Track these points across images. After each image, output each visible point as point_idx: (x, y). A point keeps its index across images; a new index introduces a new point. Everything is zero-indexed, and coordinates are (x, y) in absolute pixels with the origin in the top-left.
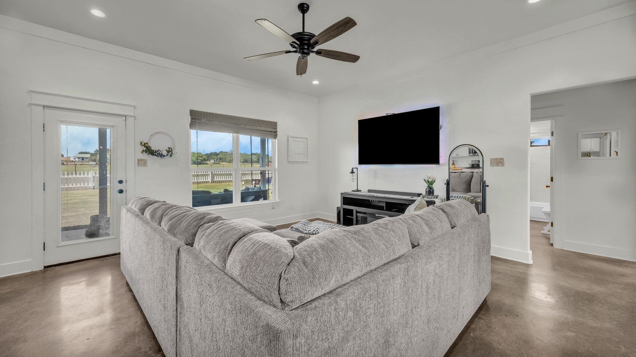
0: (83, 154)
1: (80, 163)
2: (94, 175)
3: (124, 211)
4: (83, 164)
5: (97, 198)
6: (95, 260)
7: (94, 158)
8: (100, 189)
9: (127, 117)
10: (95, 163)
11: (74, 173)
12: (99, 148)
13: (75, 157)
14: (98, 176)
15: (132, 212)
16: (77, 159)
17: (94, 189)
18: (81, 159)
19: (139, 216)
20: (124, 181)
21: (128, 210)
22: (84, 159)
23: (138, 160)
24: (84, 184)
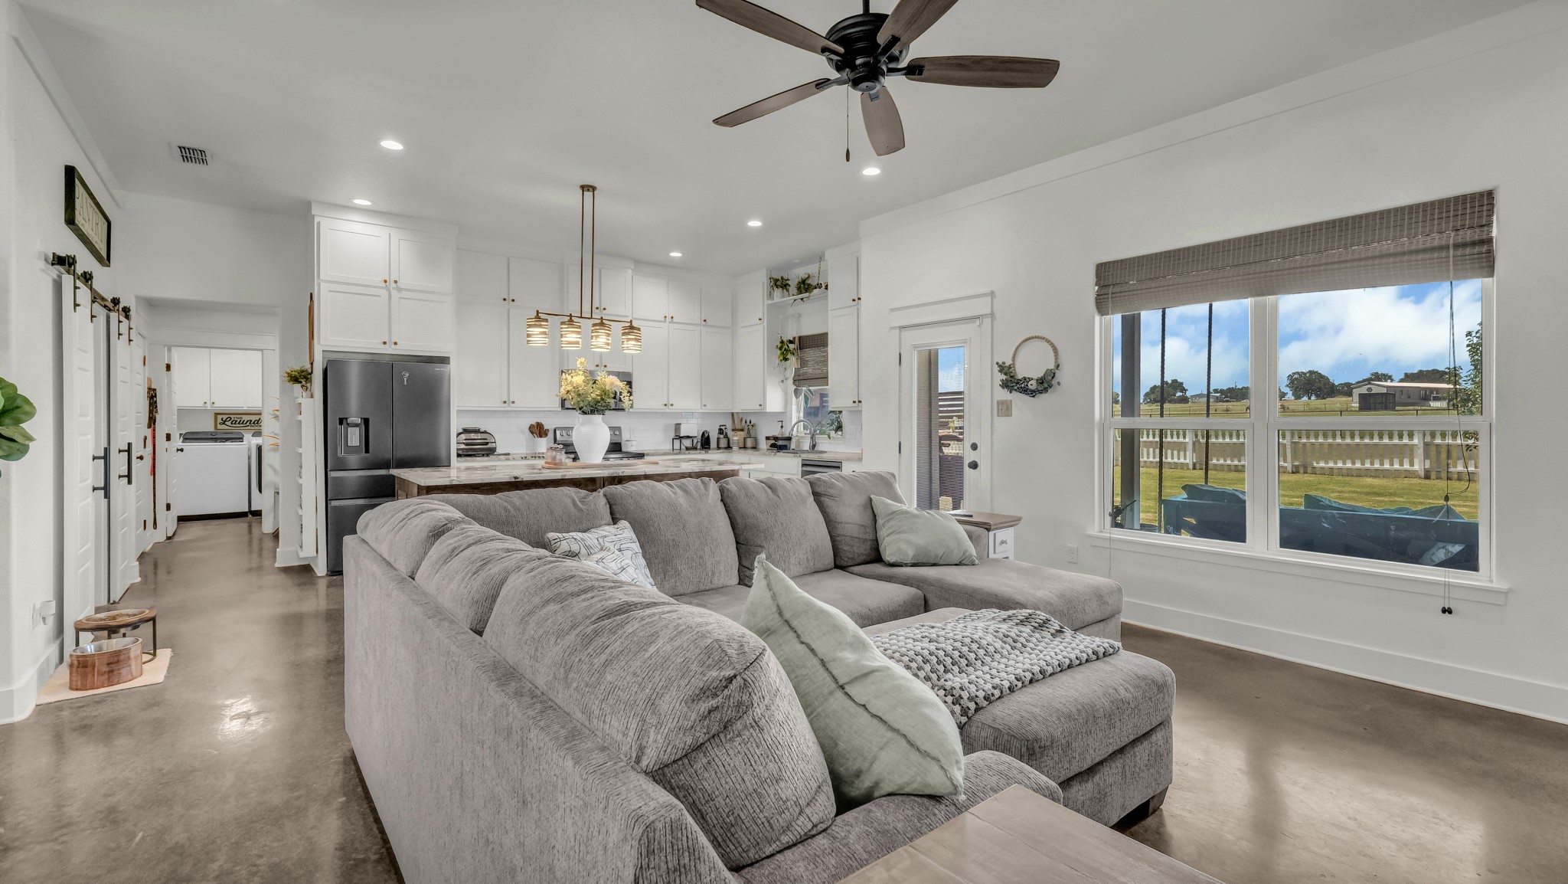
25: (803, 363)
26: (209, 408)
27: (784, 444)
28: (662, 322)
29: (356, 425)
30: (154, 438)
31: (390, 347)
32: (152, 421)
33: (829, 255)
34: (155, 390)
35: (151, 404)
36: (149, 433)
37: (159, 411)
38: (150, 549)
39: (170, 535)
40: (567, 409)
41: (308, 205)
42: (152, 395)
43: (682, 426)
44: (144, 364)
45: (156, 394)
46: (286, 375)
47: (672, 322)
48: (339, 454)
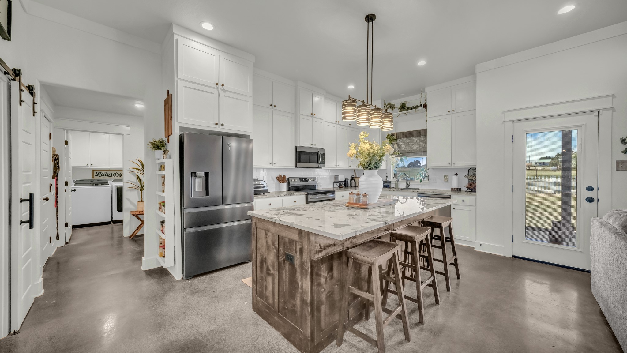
0: (544, 159)
1: (541, 168)
2: (555, 180)
3: (595, 225)
4: (544, 169)
5: (559, 204)
6: (558, 267)
7: (555, 162)
8: (563, 195)
9: (600, 113)
10: (556, 167)
11: (536, 177)
12: (563, 152)
13: (536, 162)
14: (560, 180)
15: (609, 228)
16: (538, 165)
17: (555, 193)
18: (541, 164)
19: (621, 235)
20: (595, 189)
21: (602, 224)
22: (545, 164)
23: (618, 163)
24: (545, 189)
25: (399, 145)
26: (89, 167)
27: (388, 185)
28: (334, 124)
29: (200, 177)
30: (57, 184)
31: (219, 127)
32: (55, 175)
33: (427, 90)
34: (58, 155)
35: (55, 164)
36: (53, 182)
37: (60, 168)
38: (54, 254)
39: (67, 241)
40: (298, 167)
41: (169, 26)
42: (56, 160)
43: (339, 176)
44: (50, 139)
45: (58, 158)
46: (150, 144)
47: (338, 124)
48: (191, 198)
